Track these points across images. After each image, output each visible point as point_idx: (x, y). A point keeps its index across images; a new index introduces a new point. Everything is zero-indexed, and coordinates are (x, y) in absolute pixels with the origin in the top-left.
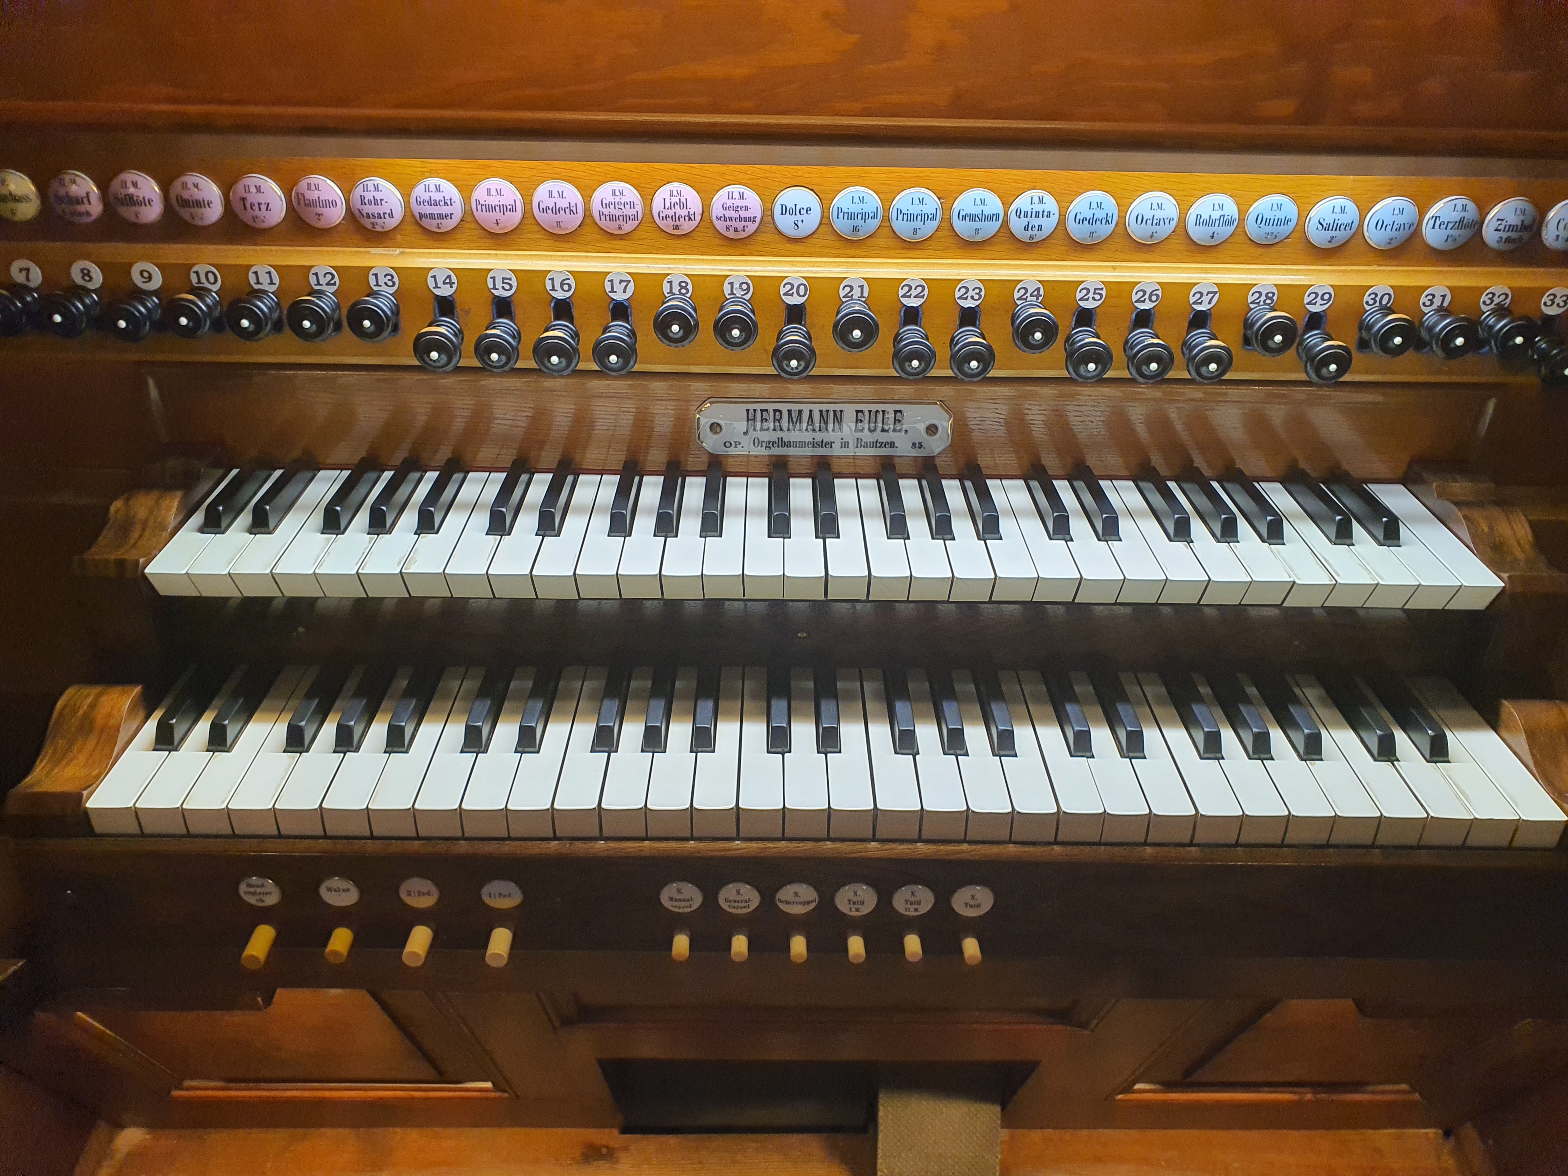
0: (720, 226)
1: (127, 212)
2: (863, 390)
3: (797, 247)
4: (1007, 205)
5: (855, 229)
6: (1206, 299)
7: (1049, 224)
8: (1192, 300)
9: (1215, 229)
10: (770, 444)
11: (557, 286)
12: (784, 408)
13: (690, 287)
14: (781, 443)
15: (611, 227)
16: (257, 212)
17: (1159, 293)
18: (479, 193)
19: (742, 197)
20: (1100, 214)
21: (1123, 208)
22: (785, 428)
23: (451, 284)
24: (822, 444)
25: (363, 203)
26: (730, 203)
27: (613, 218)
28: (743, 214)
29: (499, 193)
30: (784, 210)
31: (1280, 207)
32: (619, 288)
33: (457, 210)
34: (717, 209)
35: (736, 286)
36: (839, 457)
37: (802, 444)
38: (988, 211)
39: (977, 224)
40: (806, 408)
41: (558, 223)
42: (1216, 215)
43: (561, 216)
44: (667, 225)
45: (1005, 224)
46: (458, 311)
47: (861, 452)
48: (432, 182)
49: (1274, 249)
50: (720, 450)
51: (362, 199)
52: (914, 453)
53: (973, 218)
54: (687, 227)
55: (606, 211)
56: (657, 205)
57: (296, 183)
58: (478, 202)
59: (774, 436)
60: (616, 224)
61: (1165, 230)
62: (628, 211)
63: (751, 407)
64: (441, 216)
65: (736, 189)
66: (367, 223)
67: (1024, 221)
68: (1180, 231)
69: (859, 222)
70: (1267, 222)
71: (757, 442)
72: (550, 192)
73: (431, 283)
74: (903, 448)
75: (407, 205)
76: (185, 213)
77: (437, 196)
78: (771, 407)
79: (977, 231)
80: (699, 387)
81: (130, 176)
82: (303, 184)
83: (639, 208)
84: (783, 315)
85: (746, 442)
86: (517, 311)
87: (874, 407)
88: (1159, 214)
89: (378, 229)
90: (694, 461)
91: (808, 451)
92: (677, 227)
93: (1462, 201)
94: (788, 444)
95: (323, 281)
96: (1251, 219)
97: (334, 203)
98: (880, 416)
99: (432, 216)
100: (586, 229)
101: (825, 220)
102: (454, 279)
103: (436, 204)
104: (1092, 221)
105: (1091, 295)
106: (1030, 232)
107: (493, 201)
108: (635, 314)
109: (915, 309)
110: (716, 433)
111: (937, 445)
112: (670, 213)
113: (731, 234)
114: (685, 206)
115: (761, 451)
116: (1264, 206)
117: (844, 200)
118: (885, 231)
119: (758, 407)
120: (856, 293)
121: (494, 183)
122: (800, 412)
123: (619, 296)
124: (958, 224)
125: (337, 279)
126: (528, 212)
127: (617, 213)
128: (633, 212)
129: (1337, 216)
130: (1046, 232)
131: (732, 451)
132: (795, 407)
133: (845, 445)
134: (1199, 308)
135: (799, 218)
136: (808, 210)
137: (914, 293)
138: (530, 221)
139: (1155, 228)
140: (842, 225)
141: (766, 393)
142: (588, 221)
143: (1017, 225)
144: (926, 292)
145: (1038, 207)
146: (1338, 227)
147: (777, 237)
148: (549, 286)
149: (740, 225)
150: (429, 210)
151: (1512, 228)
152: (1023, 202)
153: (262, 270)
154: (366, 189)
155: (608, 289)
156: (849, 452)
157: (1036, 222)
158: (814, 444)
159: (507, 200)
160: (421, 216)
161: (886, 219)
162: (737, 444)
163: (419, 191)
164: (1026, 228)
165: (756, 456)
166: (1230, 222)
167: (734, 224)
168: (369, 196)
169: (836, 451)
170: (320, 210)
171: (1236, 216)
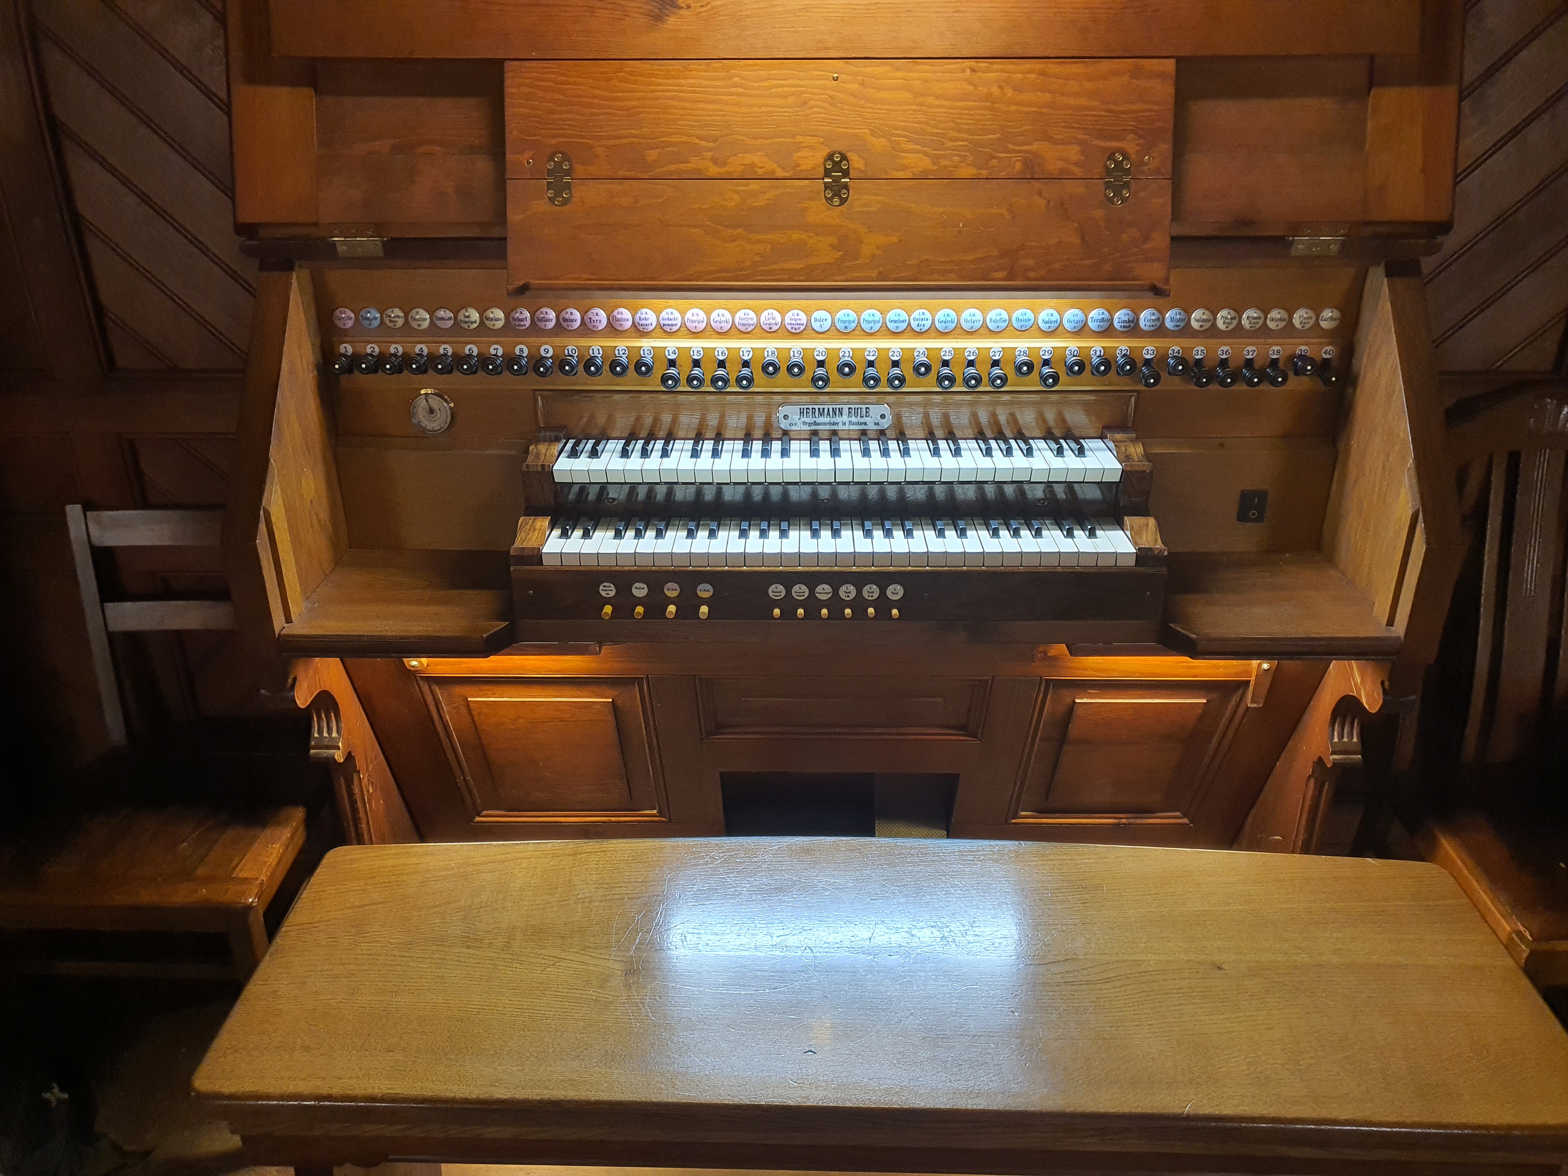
0: (789, 327)
1: (541, 325)
2: (853, 398)
3: (821, 336)
4: (909, 316)
5: (846, 327)
6: (997, 354)
7: (928, 324)
8: (991, 355)
9: (999, 324)
10: (810, 424)
11: (720, 354)
12: (816, 407)
13: (776, 353)
14: (816, 424)
15: (742, 329)
16: (596, 324)
17: (977, 352)
18: (689, 315)
19: (798, 315)
20: (949, 319)
21: (959, 316)
22: (817, 416)
23: (675, 354)
24: (834, 424)
25: (640, 320)
26: (793, 317)
27: (744, 325)
28: (799, 322)
29: (698, 315)
30: (816, 320)
31: (1025, 314)
32: (746, 354)
33: (679, 322)
34: (787, 320)
35: (796, 352)
36: (841, 430)
37: (825, 424)
38: (901, 319)
39: (897, 324)
40: (826, 407)
41: (721, 328)
42: (998, 318)
43: (723, 324)
44: (766, 328)
45: (909, 324)
46: (677, 366)
47: (852, 427)
48: (669, 310)
49: (1027, 332)
50: (787, 428)
51: (640, 317)
52: (876, 427)
53: (895, 322)
54: (775, 328)
55: (741, 322)
56: (762, 319)
57: (613, 312)
58: (688, 319)
59: (812, 420)
60: (745, 327)
61: (977, 325)
62: (750, 322)
63: (802, 407)
64: (672, 325)
65: (796, 311)
66: (641, 328)
67: (917, 323)
68: (984, 325)
69: (847, 324)
70: (1021, 321)
71: (805, 423)
72: (719, 315)
73: (667, 353)
74: (871, 426)
75: (658, 320)
76: (564, 324)
77: (671, 317)
78: (811, 407)
79: (897, 327)
80: (778, 398)
81: (544, 310)
82: (615, 313)
83: (755, 320)
84: (816, 364)
85: (799, 423)
86: (702, 365)
87: (856, 406)
88: (974, 318)
89: (645, 330)
90: (775, 434)
91: (828, 427)
92: (770, 328)
93: (1101, 310)
94: (818, 424)
95: (621, 353)
96: (1014, 319)
97: (628, 320)
98: (859, 410)
99: (668, 325)
100: (733, 330)
101: (833, 324)
102: (677, 352)
103: (671, 320)
104: (946, 322)
105: (947, 354)
106: (920, 328)
107: (694, 318)
108: (752, 365)
109: (873, 362)
110: (786, 419)
111: (886, 423)
112: (768, 322)
113: (793, 331)
114: (774, 319)
115: (806, 428)
116: (1018, 314)
117: (841, 315)
118: (859, 328)
119: (805, 407)
120: (847, 354)
121: (695, 311)
122: (824, 409)
123: (746, 358)
124: (889, 324)
125: (627, 352)
126: (708, 323)
127: (746, 322)
128: (752, 322)
129: (1050, 317)
130: (926, 328)
131: (793, 428)
132: (821, 407)
133: (844, 424)
134: (994, 358)
135: (822, 323)
136: (826, 320)
137: (871, 354)
138: (709, 327)
139: (973, 325)
140: (840, 326)
141: (808, 401)
142: (733, 326)
143: (914, 324)
144: (877, 354)
145: (923, 317)
146: (1051, 322)
147: (813, 332)
148: (716, 354)
149: (797, 327)
150: (667, 322)
151: (1124, 322)
152: (916, 315)
153: (595, 348)
154: (642, 314)
155: (741, 354)
156: (846, 427)
157: (922, 323)
158: (830, 424)
159: (700, 318)
160: (664, 325)
161: (859, 323)
162: (796, 424)
163: (664, 315)
164: (918, 326)
165: (804, 430)
166: (1005, 321)
167: (795, 326)
168: (643, 317)
169: (840, 427)
170: (622, 323)
171: (1007, 318)
